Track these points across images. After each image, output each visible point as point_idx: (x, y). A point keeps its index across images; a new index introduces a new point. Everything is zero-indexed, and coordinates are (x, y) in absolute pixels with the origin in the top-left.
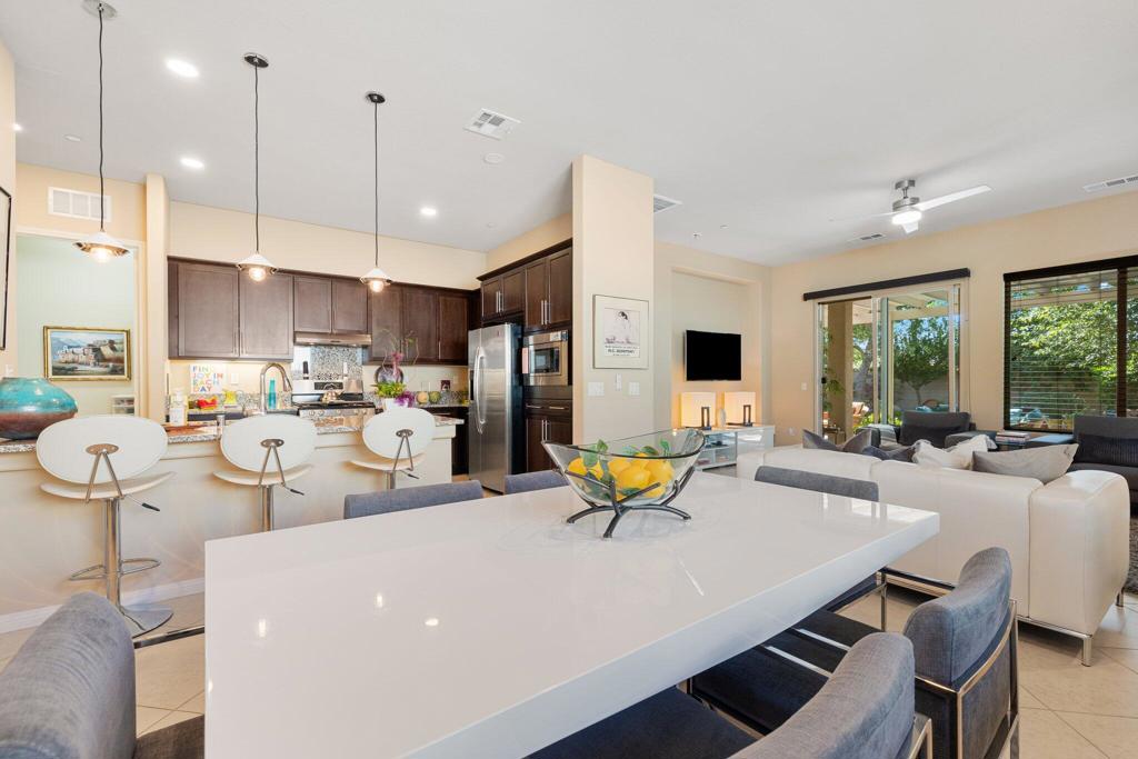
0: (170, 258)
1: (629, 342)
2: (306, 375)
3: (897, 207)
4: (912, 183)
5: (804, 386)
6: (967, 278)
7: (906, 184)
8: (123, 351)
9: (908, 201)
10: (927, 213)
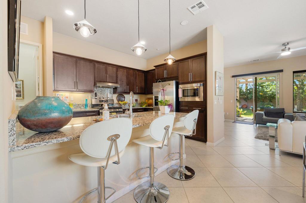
0: (54, 52)
1: (221, 87)
2: (96, 97)
3: (283, 50)
4: (288, 43)
5: (232, 101)
6: (282, 72)
7: (286, 44)
8: (21, 88)
9: (287, 49)
10: (292, 52)
